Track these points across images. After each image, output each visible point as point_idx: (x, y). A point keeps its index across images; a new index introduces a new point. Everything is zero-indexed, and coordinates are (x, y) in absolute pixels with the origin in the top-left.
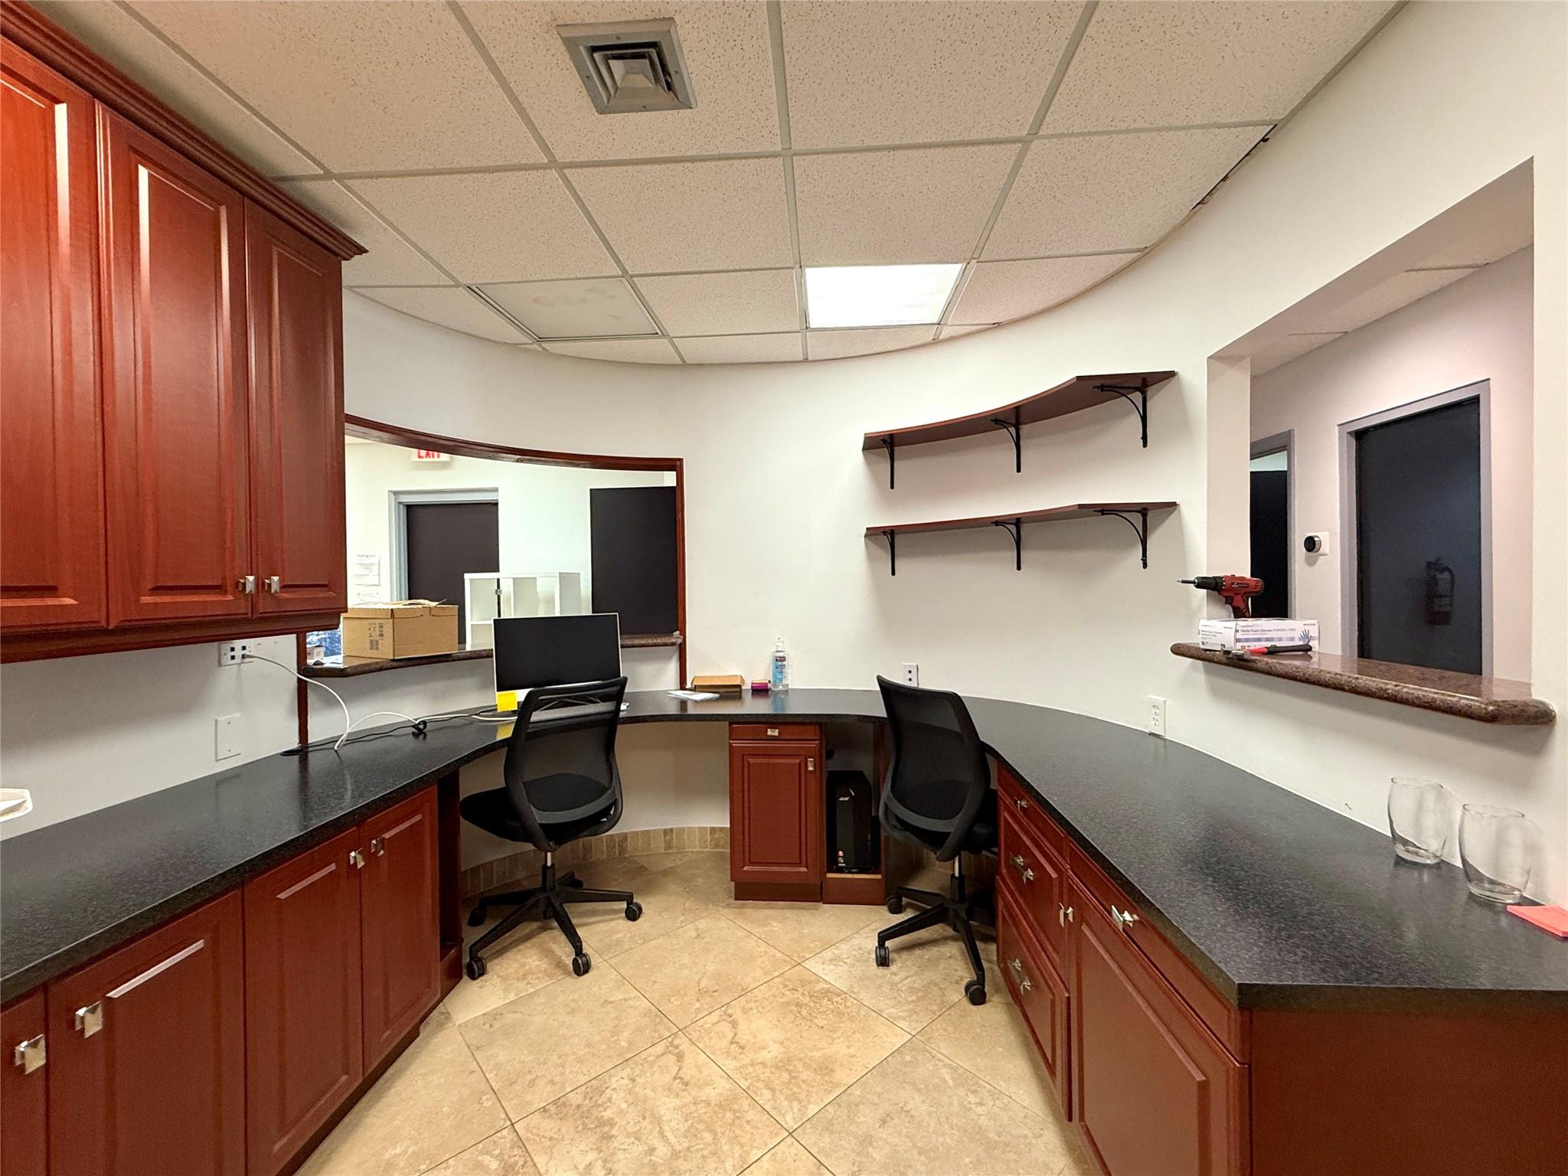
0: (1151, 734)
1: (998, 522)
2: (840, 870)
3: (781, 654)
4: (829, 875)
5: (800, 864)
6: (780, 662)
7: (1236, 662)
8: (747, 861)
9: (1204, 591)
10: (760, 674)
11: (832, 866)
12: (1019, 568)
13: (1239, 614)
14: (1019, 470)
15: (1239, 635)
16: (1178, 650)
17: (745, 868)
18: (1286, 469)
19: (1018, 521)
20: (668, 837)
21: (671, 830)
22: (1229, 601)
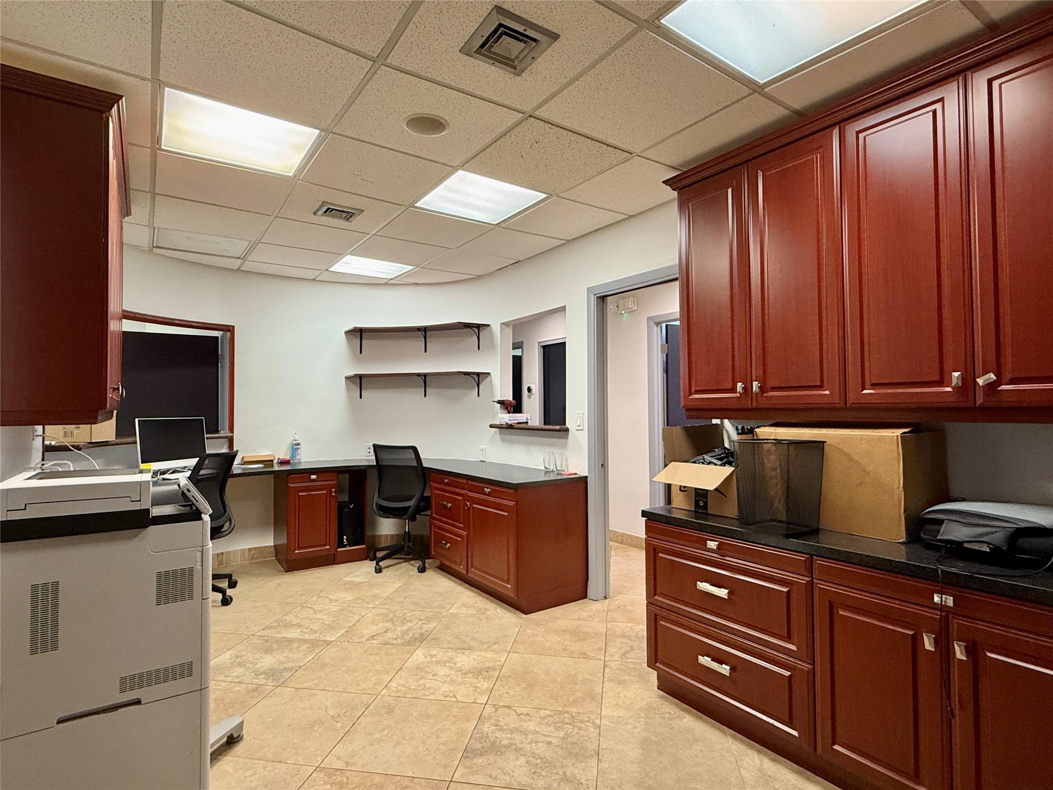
0: (481, 461)
1: (419, 375)
2: (345, 546)
3: (298, 442)
4: (339, 550)
5: (325, 545)
6: (295, 447)
7: (510, 427)
8: (297, 548)
9: (499, 405)
10: (284, 455)
11: (341, 544)
12: (425, 396)
13: (509, 412)
14: (426, 351)
15: (511, 418)
16: (491, 426)
17: (297, 552)
18: (521, 355)
19: (425, 375)
22: (506, 408)
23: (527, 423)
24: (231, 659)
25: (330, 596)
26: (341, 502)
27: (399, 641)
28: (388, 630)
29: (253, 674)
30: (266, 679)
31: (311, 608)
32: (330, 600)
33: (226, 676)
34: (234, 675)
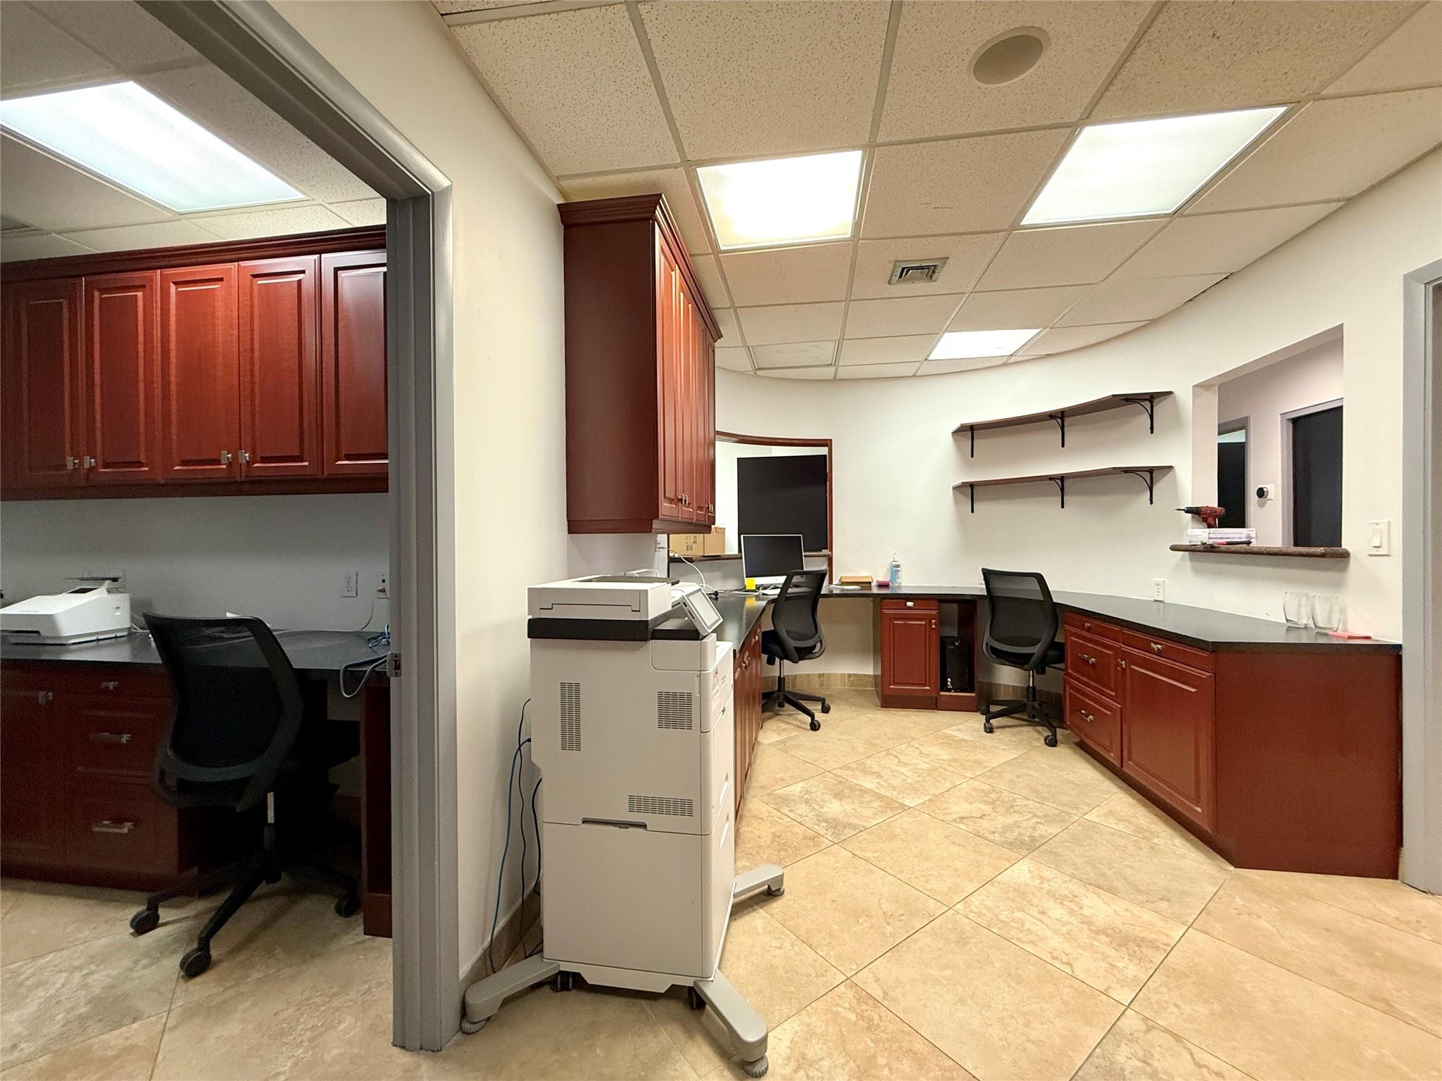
0: (1156, 601)
1: (1051, 478)
2: (949, 690)
3: (898, 563)
4: (942, 693)
5: (925, 685)
6: (895, 568)
7: (1210, 549)
8: (892, 682)
9: (1190, 515)
10: (881, 576)
11: (944, 687)
12: (1063, 507)
13: (1210, 526)
14: (1063, 446)
15: (1211, 536)
16: (1174, 548)
17: (891, 687)
18: (1244, 440)
19: (1062, 478)
20: (822, 678)
21: (823, 674)
22: (1205, 520)
23: (1249, 543)
24: (801, 792)
25: (921, 748)
26: (945, 637)
27: (997, 837)
28: (984, 815)
29: (816, 818)
30: (827, 830)
31: (896, 756)
32: (921, 753)
33: (791, 811)
34: (799, 812)
